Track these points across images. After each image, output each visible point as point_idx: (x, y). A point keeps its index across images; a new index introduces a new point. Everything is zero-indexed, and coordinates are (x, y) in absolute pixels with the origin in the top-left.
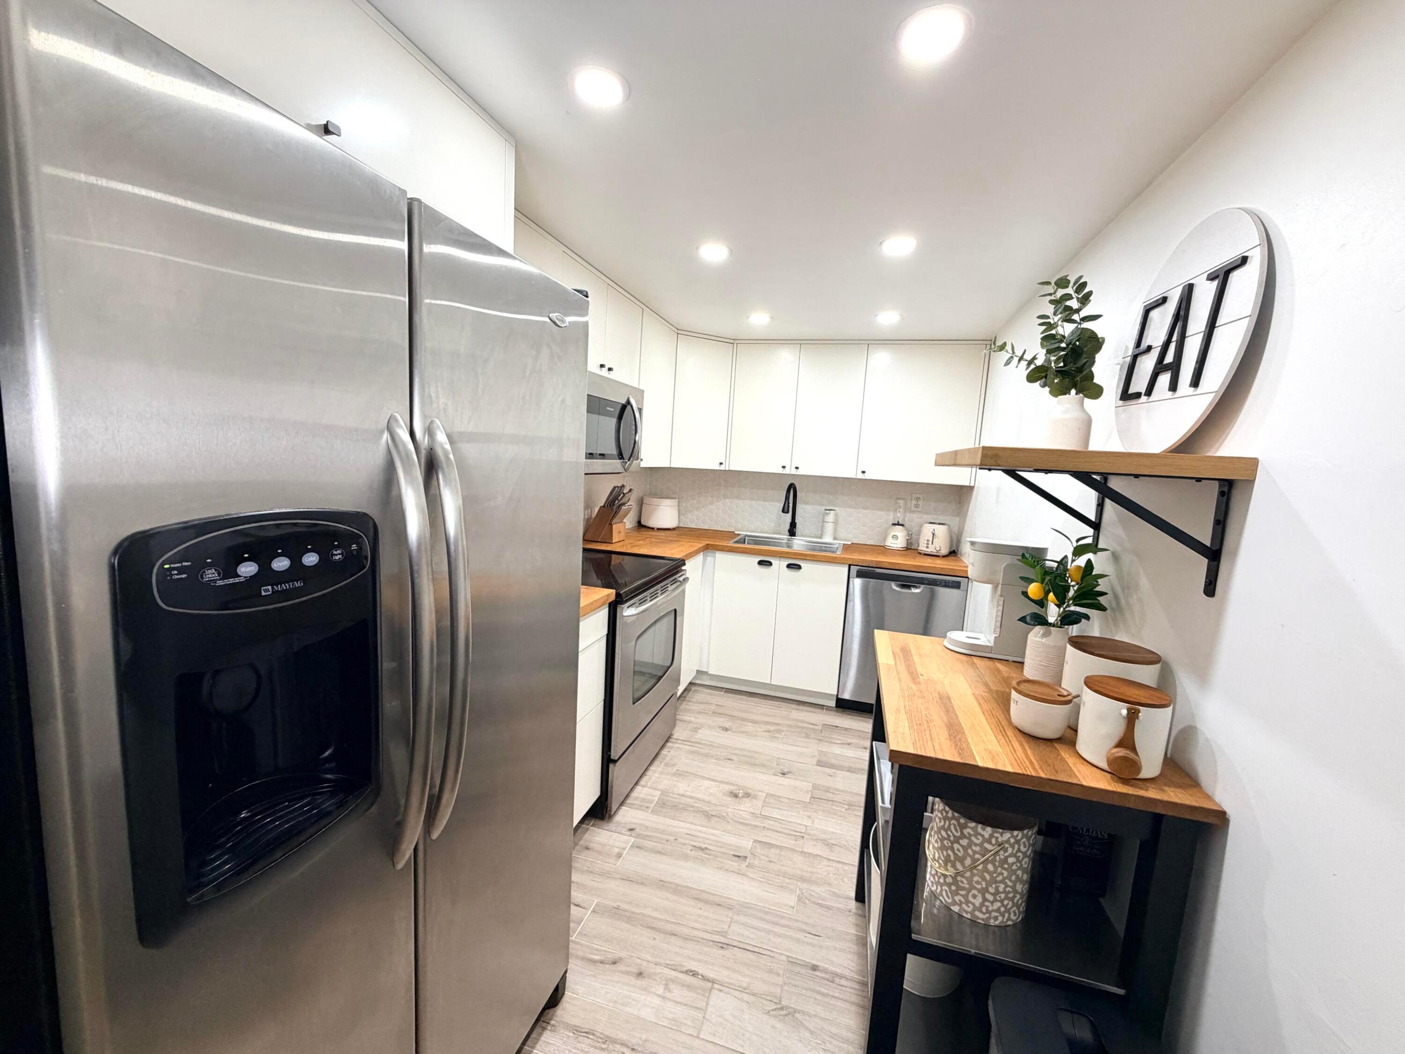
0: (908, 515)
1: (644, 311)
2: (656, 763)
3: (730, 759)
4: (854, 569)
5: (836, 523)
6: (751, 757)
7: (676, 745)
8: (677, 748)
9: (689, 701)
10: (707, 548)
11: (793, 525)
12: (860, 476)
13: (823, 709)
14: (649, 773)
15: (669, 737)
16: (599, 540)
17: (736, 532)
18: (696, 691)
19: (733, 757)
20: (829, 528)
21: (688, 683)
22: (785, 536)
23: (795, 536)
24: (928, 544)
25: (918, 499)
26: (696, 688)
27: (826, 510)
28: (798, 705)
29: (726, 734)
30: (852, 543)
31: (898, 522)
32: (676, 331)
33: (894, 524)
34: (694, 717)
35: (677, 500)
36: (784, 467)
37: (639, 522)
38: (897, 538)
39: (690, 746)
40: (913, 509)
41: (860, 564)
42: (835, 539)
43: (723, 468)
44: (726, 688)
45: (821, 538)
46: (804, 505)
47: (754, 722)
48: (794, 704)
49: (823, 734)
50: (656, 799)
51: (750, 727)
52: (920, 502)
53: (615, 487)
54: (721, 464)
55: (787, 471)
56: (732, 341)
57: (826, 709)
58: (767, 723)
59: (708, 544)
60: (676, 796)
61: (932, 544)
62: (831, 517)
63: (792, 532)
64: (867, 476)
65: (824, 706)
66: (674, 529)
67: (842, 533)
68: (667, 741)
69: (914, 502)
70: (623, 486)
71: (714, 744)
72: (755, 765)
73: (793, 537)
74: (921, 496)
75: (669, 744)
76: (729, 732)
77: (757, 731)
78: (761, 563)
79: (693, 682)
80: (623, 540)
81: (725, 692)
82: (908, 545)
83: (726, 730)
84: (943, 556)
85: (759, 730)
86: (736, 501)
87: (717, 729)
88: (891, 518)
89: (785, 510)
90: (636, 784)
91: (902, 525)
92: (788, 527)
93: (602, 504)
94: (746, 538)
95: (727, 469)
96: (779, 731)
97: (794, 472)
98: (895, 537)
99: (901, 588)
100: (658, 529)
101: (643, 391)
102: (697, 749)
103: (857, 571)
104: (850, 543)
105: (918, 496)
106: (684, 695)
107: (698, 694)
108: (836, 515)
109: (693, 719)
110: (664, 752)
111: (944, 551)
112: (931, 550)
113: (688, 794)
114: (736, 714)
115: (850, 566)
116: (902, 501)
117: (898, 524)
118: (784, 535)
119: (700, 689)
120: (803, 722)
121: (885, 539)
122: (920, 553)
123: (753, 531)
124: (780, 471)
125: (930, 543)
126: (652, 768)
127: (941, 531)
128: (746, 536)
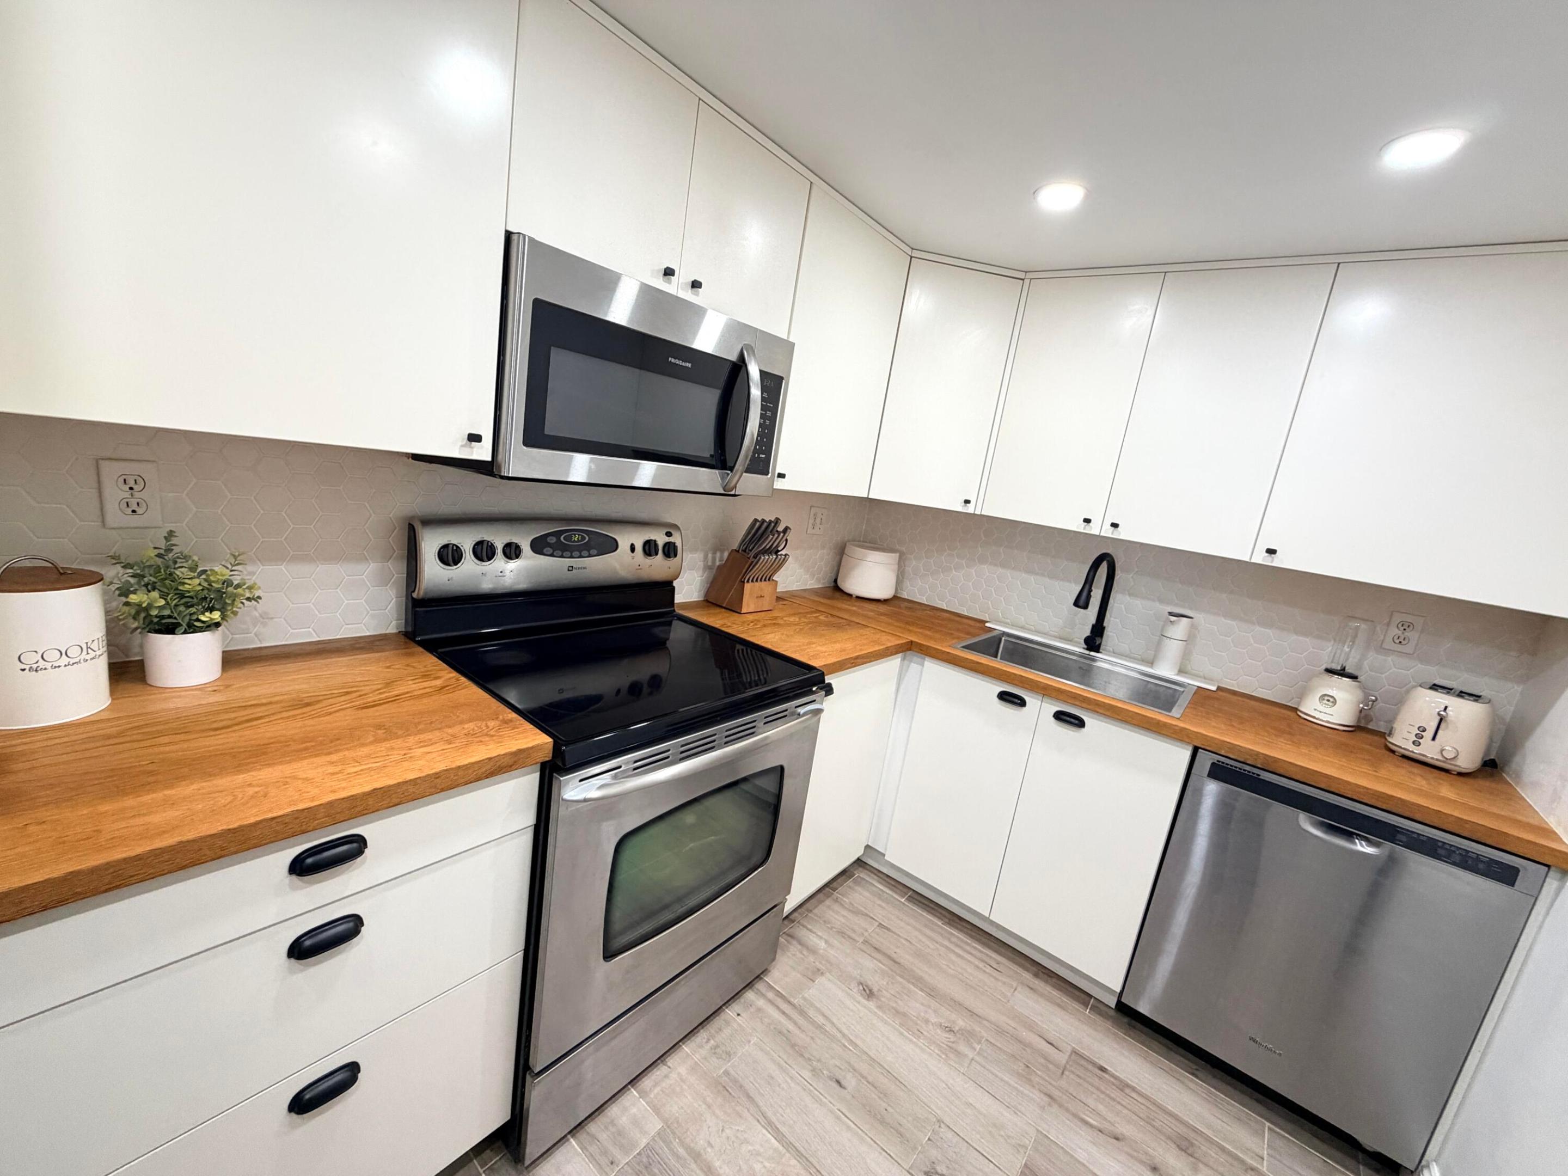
0: (1373, 658)
1: (814, 187)
2: (703, 1035)
3: (838, 1082)
4: (1205, 762)
5: (1189, 641)
6: (884, 1094)
7: (761, 1003)
8: (759, 1010)
9: (836, 901)
10: (908, 648)
11: (1098, 630)
12: (1260, 558)
13: (1086, 1005)
14: (672, 1061)
15: (758, 977)
16: (724, 605)
17: (987, 625)
18: (857, 882)
19: (850, 1081)
20: (1172, 650)
21: (856, 858)
22: (1080, 649)
23: (1098, 651)
24: (1420, 737)
25: (1405, 626)
26: (861, 874)
27: (1171, 614)
28: (1036, 975)
29: (866, 1008)
30: (1219, 688)
31: (1344, 669)
32: (909, 251)
33: (1330, 671)
34: (826, 942)
35: (898, 555)
36: (1087, 521)
37: (836, 581)
38: (1335, 702)
39: (784, 1013)
40: (1389, 644)
41: (1223, 753)
42: (1181, 672)
43: (970, 509)
44: (914, 890)
45: (1151, 663)
46: (1128, 598)
47: (932, 992)
48: (1027, 970)
49: (1063, 1083)
50: (644, 1142)
51: (916, 1004)
52: (1413, 635)
53: (756, 520)
54: (967, 502)
55: (1094, 529)
56: (1022, 275)
57: (1094, 1008)
58: (956, 1005)
59: (912, 642)
60: (681, 1151)
61: (1434, 739)
62: (1180, 629)
63: (1094, 641)
64: (1277, 562)
65: (1090, 996)
66: (886, 601)
67: (1200, 662)
68: (749, 985)
69: (1394, 631)
70: (777, 521)
71: (828, 1027)
72: (882, 1122)
73: (1092, 653)
74: (1418, 622)
75: (750, 995)
76: (871, 1004)
77: (927, 1021)
78: (1004, 696)
79: (864, 859)
80: (771, 610)
81: (910, 899)
82: (1359, 720)
83: (869, 993)
84: (1460, 774)
85: (934, 1019)
86: (1000, 570)
87: (854, 985)
88: (1328, 653)
89: (1081, 602)
90: (633, 1082)
91: (1353, 677)
92: (1087, 632)
93: (735, 547)
94: (1003, 638)
95: (978, 512)
96: (968, 1036)
97: (1108, 532)
98: (1330, 700)
99: (1326, 832)
100: (858, 598)
101: (793, 344)
102: (791, 1027)
103: (1213, 764)
104: (1214, 688)
105: (1409, 619)
106: (835, 884)
107: (859, 889)
108: (1193, 627)
109: (822, 945)
110: (729, 1012)
111: (1468, 761)
112: (1428, 751)
113: (710, 1154)
114: (906, 958)
115: (1196, 750)
116: (1364, 626)
117: (1342, 673)
118: (1076, 644)
119: (868, 879)
120: (1031, 1027)
121: (1302, 696)
122: (1393, 752)
123: (1022, 628)
124: (1079, 527)
125: (1429, 734)
126: (686, 1048)
127: (1462, 711)
128: (1004, 634)
